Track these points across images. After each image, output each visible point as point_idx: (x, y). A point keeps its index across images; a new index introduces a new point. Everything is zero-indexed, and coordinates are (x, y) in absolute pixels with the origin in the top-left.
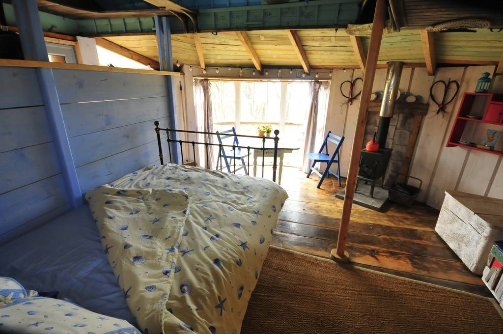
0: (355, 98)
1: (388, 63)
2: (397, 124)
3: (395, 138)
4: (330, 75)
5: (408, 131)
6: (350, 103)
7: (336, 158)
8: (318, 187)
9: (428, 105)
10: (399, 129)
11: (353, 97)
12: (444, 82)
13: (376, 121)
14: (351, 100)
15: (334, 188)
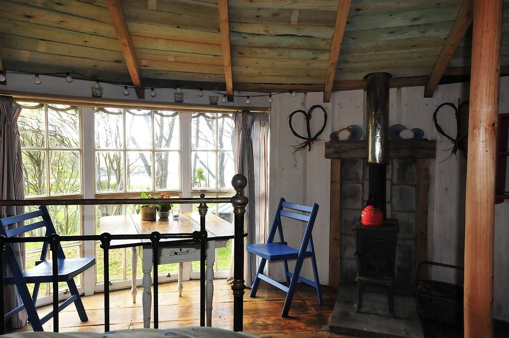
0: (315, 139)
1: (366, 77)
2: (392, 176)
3: (393, 200)
4: (270, 101)
5: (412, 186)
6: (308, 147)
7: (308, 249)
8: (285, 315)
9: (434, 142)
10: (398, 184)
11: (313, 135)
12: (452, 105)
13: (357, 174)
14: (309, 141)
15: (313, 311)
